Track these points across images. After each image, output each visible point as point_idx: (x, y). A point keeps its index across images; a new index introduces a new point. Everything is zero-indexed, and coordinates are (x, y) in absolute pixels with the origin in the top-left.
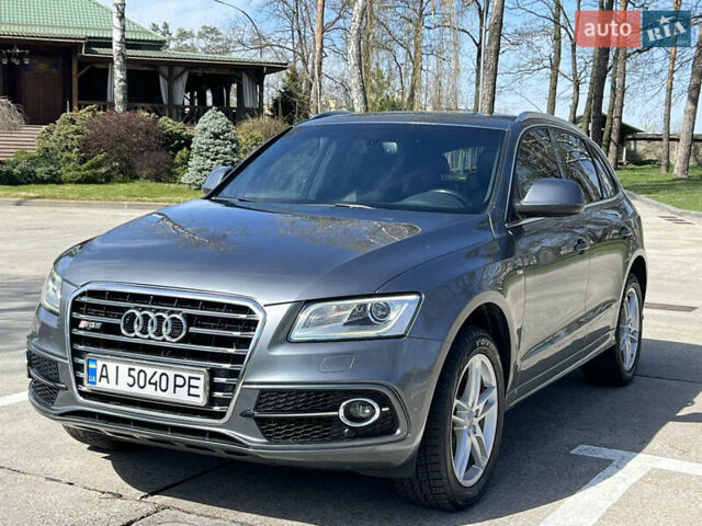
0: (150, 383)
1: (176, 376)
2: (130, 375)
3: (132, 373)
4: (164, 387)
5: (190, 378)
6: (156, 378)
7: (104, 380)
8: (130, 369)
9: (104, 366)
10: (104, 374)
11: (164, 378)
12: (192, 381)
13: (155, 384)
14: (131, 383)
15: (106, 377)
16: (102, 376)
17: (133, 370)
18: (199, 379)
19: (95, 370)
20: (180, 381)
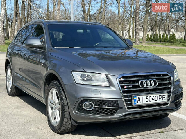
0: (153, 99)
1: (159, 96)
2: (147, 99)
3: (147, 98)
4: (156, 100)
5: (163, 95)
6: (154, 98)
7: (139, 102)
8: (147, 97)
9: (139, 98)
10: (139, 100)
11: (156, 97)
12: (163, 96)
13: (154, 99)
14: (147, 101)
15: (140, 101)
16: (138, 101)
17: (148, 97)
18: (165, 95)
19: (136, 100)
20: (160, 97)
